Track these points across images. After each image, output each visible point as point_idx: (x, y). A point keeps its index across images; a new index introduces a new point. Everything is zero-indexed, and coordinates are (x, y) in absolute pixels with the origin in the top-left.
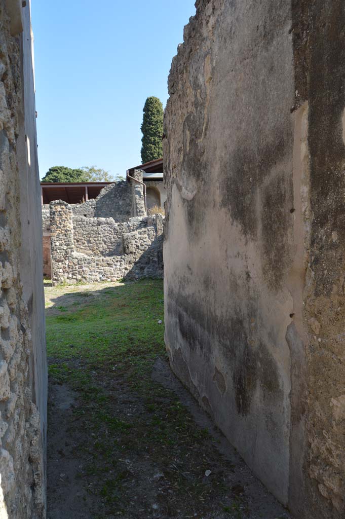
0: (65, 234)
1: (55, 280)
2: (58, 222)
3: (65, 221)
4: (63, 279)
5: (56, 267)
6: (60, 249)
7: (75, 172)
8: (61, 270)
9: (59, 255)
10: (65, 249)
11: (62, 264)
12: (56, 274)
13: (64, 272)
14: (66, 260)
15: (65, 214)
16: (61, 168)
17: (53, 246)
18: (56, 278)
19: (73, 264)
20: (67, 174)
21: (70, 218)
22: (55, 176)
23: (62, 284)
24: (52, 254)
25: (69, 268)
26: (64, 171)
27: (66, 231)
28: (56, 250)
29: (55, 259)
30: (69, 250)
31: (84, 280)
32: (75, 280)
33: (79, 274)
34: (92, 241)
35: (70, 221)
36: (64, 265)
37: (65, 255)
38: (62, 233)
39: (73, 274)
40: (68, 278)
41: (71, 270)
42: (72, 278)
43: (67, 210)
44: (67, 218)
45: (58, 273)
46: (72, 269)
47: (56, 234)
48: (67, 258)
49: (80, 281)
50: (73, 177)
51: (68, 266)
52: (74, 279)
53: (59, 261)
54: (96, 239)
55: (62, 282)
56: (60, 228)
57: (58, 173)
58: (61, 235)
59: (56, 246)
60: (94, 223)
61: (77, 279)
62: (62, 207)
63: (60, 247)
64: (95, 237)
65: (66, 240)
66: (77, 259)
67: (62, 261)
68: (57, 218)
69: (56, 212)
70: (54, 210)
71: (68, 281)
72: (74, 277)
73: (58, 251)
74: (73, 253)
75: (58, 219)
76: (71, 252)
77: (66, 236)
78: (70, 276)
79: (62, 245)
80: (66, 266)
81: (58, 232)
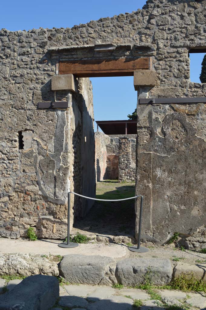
0: (127, 155)
1: (120, 179)
2: (123, 148)
3: (127, 147)
4: (124, 179)
5: (121, 172)
6: (123, 163)
8: (124, 174)
9: (123, 166)
10: (126, 163)
12: (121, 176)
13: (125, 176)
14: (126, 169)
15: (127, 144)
18: (121, 178)
19: (130, 171)
21: (130, 146)
24: (119, 165)
25: (128, 173)
27: (127, 153)
28: (121, 163)
29: (121, 168)
30: (128, 163)
32: (131, 180)
33: (133, 177)
35: (129, 147)
36: (125, 172)
37: (126, 166)
38: (125, 154)
39: (130, 177)
40: (127, 179)
41: (129, 174)
43: (128, 142)
44: (128, 146)
47: (121, 155)
48: (127, 168)
49: (134, 181)
51: (128, 172)
52: (130, 179)
53: (123, 169)
55: (124, 181)
56: (124, 151)
59: (121, 161)
61: (132, 180)
62: (126, 140)
63: (123, 161)
65: (127, 158)
66: (132, 168)
67: (124, 169)
68: (122, 146)
69: (122, 143)
70: (121, 141)
71: (127, 180)
72: (130, 178)
73: (123, 164)
74: (130, 165)
78: (128, 178)
79: (124, 161)
80: (127, 172)
81: (123, 153)
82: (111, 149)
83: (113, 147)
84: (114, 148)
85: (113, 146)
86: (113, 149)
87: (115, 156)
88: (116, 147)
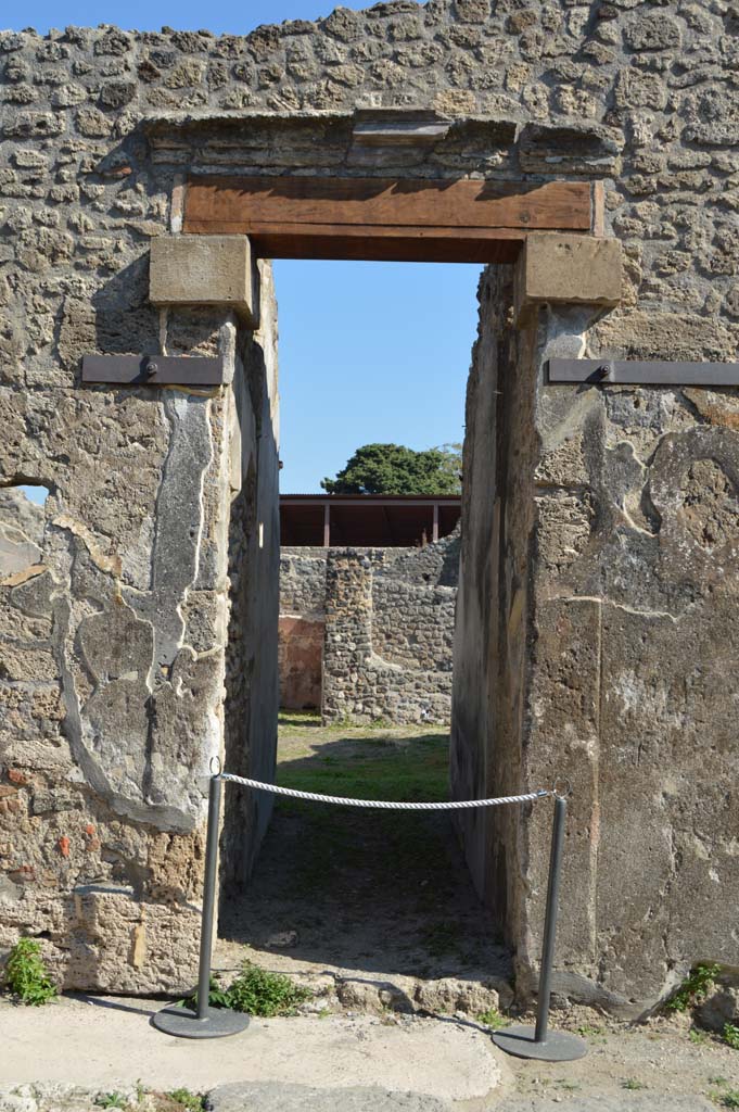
0: (355, 619)
1: (328, 713)
2: (341, 593)
3: (356, 590)
4: (344, 713)
5: (332, 686)
6: (342, 649)
7: (423, 460)
8: (341, 694)
9: (339, 661)
10: (352, 649)
11: (345, 680)
12: (330, 701)
13: (346, 699)
14: (352, 672)
15: (358, 576)
16: (387, 450)
17: (329, 642)
18: (331, 709)
19: (364, 683)
20: (400, 465)
21: (367, 587)
22: (370, 470)
23: (342, 722)
24: (326, 659)
25: (358, 690)
26: (393, 455)
27: (357, 613)
28: (334, 652)
29: (331, 670)
30: (360, 652)
31: (387, 717)
32: (369, 717)
33: (379, 704)
34: (421, 638)
35: (366, 591)
36: (349, 684)
37: (352, 661)
38: (348, 616)
39: (365, 704)
40: (354, 711)
41: (362, 695)
42: (363, 713)
43: (363, 569)
44: (360, 585)
45: (335, 700)
46: (365, 691)
47: (335, 619)
48: (355, 669)
49: (379, 719)
50: (416, 473)
51: (357, 685)
52: (367, 714)
53: (338, 674)
55: (342, 720)
56: (345, 605)
57: (379, 462)
58: (346, 620)
59: (334, 641)
60: (426, 597)
61: (372, 715)
62: (352, 561)
63: (342, 644)
65: (355, 631)
66: (376, 672)
67: (345, 675)
68: (340, 584)
69: (340, 572)
70: (335, 567)
71: (353, 716)
72: (367, 710)
73: (339, 653)
74: (368, 660)
75: (343, 587)
76: (365, 656)
77: (356, 623)
78: (360, 706)
79: (346, 641)
80: (353, 686)
81: (340, 613)
83: (292, 590)
84: (299, 593)
85: (295, 587)
86: (296, 596)
87: (300, 622)
88: (304, 587)
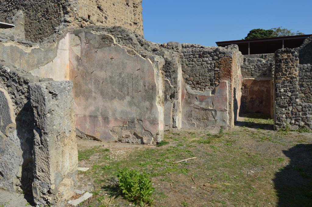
0: (290, 81)
1: (277, 125)
2: (284, 69)
3: (291, 68)
4: (285, 124)
5: (279, 112)
6: (284, 95)
8: (284, 116)
9: (283, 101)
10: (289, 95)
11: (286, 110)
12: (278, 119)
13: (286, 118)
14: (289, 106)
15: (292, 61)
16: (258, 30)
17: (278, 92)
18: (279, 123)
19: (296, 111)
23: (285, 129)
25: (292, 114)
26: (260, 32)
27: (291, 78)
28: (280, 97)
29: (279, 105)
30: (294, 97)
31: (307, 126)
32: (297, 126)
33: (303, 120)
35: (296, 68)
36: (288, 111)
37: (289, 101)
38: (287, 80)
39: (296, 120)
40: (291, 124)
41: (294, 116)
42: (295, 124)
44: (293, 65)
45: (281, 118)
46: (295, 115)
47: (281, 81)
48: (291, 104)
49: (303, 127)
51: (292, 112)
52: (297, 125)
53: (282, 107)
54: (309, 83)
55: (284, 127)
56: (286, 75)
58: (286, 82)
59: (280, 92)
61: (299, 126)
62: (288, 54)
63: (284, 93)
64: (308, 82)
65: (291, 87)
66: (301, 105)
67: (286, 107)
68: (283, 66)
69: (283, 59)
70: (280, 58)
71: (290, 126)
72: (297, 123)
73: (283, 97)
74: (297, 100)
75: (284, 67)
76: (296, 98)
77: (291, 83)
78: (293, 121)
79: (286, 92)
80: (290, 112)
81: (283, 79)
82: (248, 71)
83: (250, 69)
84: (253, 69)
85: (251, 67)
86: (252, 71)
87: (254, 80)
88: (255, 67)
